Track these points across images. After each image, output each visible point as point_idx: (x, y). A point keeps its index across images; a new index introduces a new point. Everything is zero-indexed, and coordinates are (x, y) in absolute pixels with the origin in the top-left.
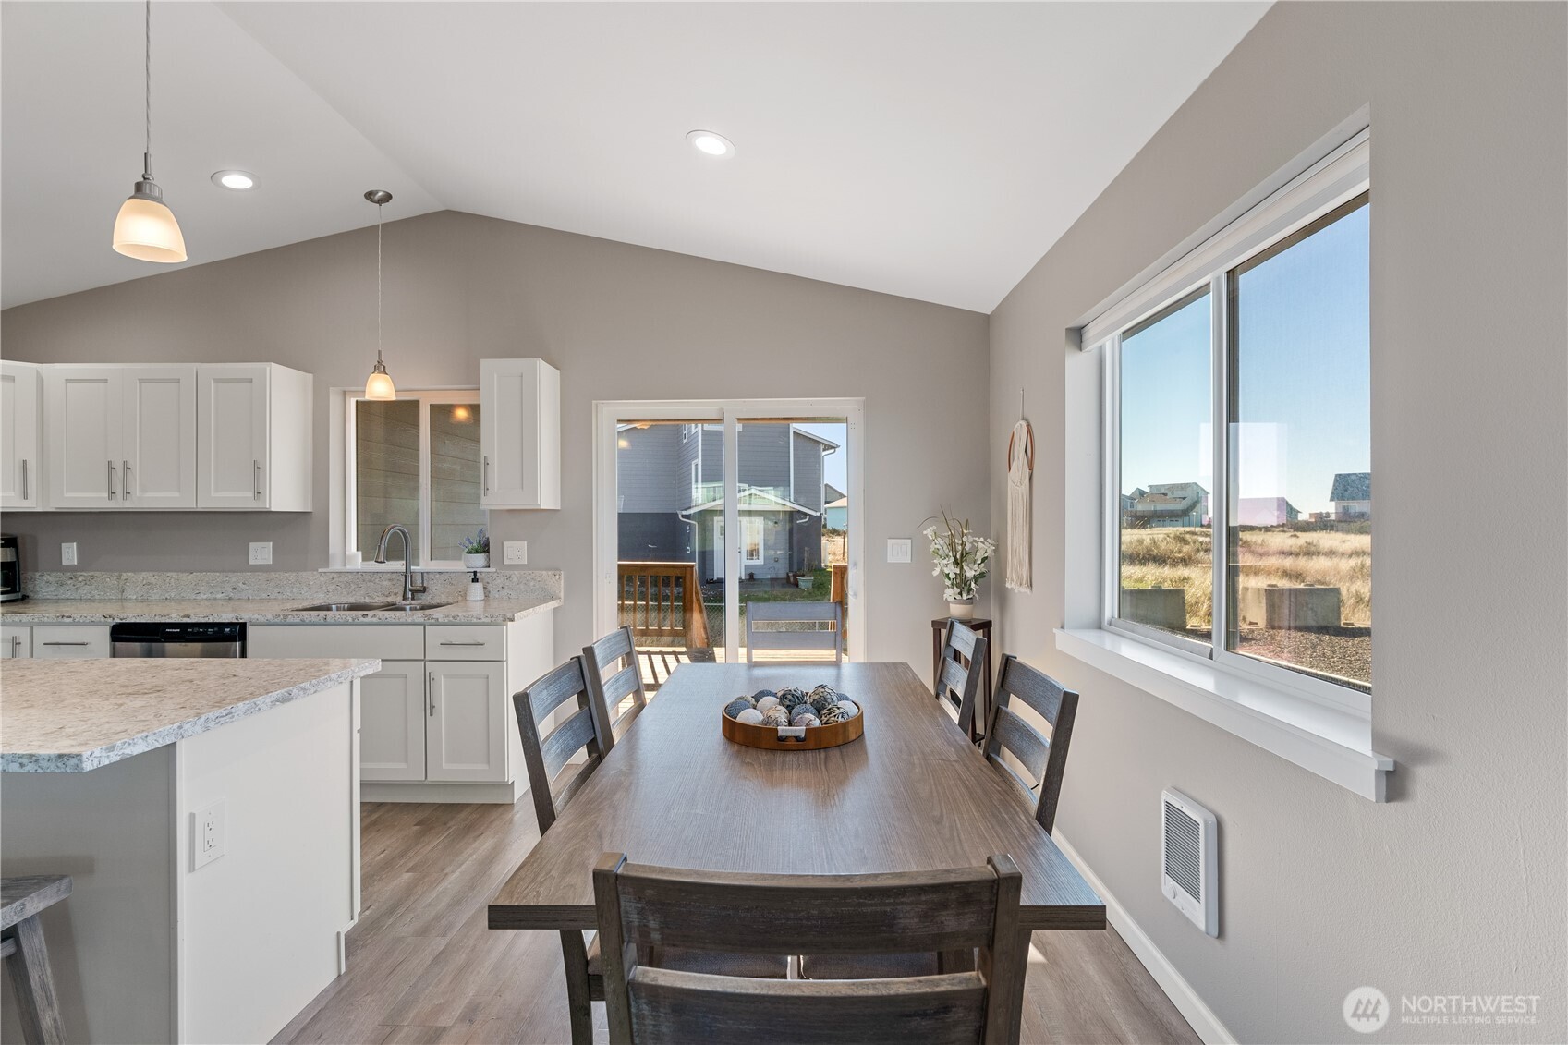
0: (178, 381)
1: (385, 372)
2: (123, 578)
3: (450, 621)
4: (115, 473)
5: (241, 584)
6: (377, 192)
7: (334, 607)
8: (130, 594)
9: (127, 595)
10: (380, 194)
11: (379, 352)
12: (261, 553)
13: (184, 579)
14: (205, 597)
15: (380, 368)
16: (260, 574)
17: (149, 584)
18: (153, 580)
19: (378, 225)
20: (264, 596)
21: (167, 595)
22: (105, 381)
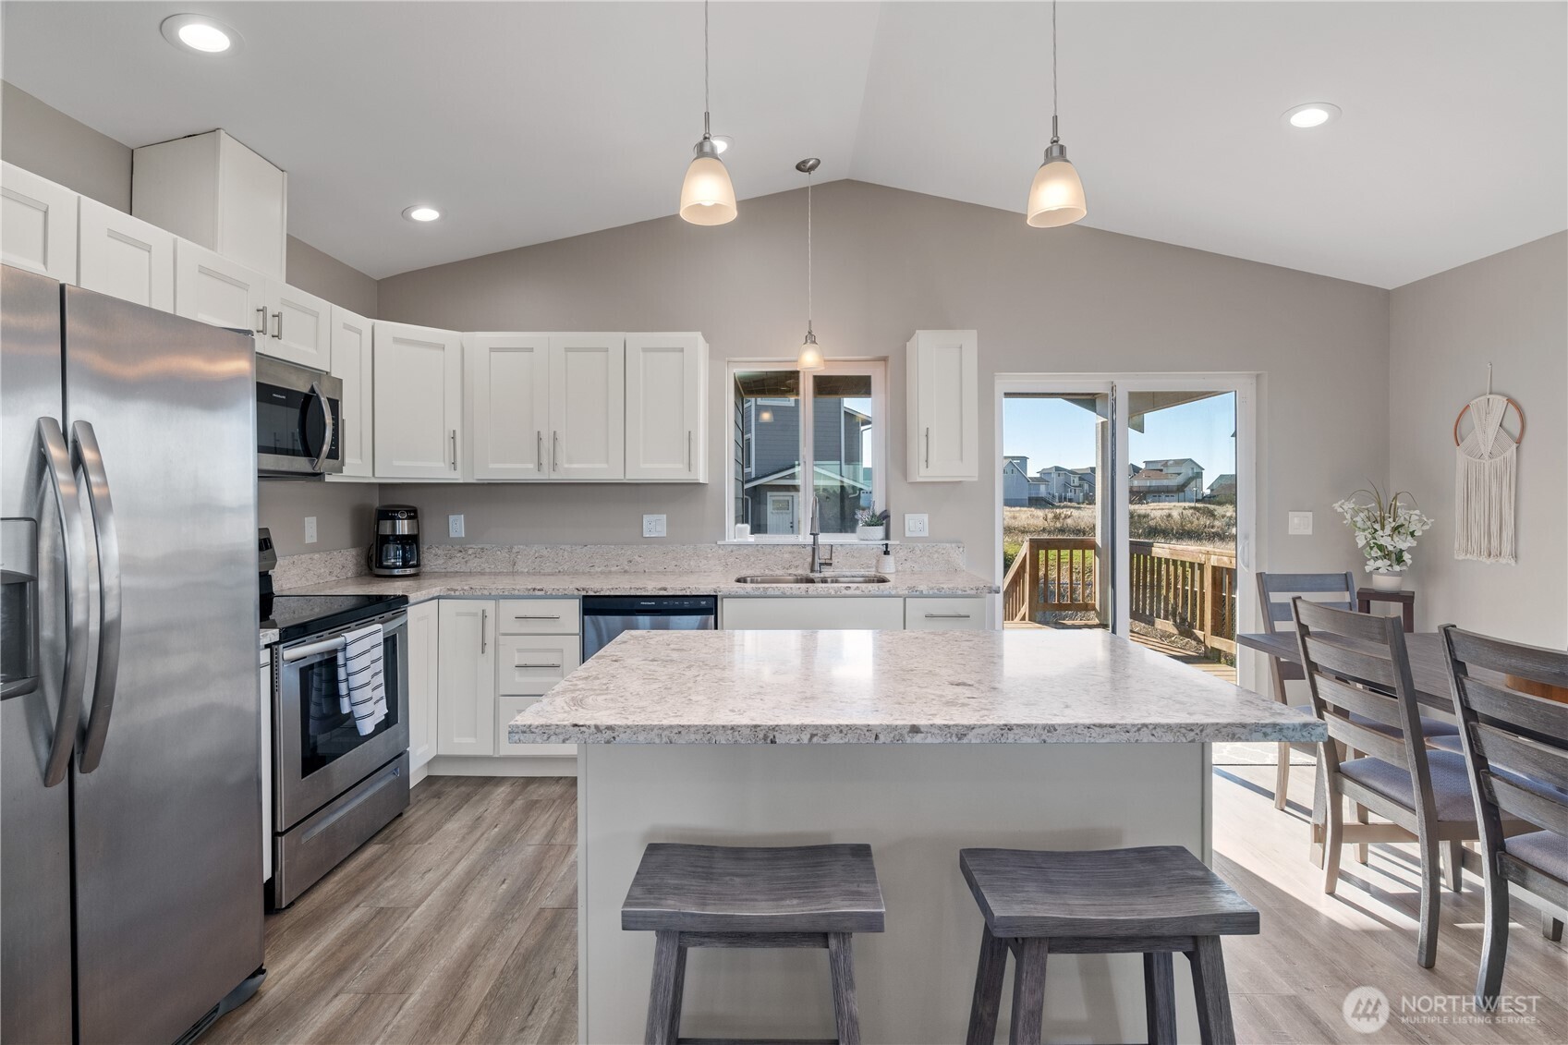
0: (606, 350)
1: (814, 342)
2: (514, 551)
3: (934, 593)
4: (544, 445)
5: (636, 557)
6: (809, 160)
7: (749, 579)
8: (521, 567)
9: (518, 567)
10: (811, 163)
11: (810, 322)
12: (655, 525)
13: (578, 551)
14: (599, 570)
15: (811, 338)
16: (657, 546)
17: (541, 557)
18: (545, 553)
19: (808, 188)
20: (661, 568)
21: (560, 568)
22: (531, 350)
